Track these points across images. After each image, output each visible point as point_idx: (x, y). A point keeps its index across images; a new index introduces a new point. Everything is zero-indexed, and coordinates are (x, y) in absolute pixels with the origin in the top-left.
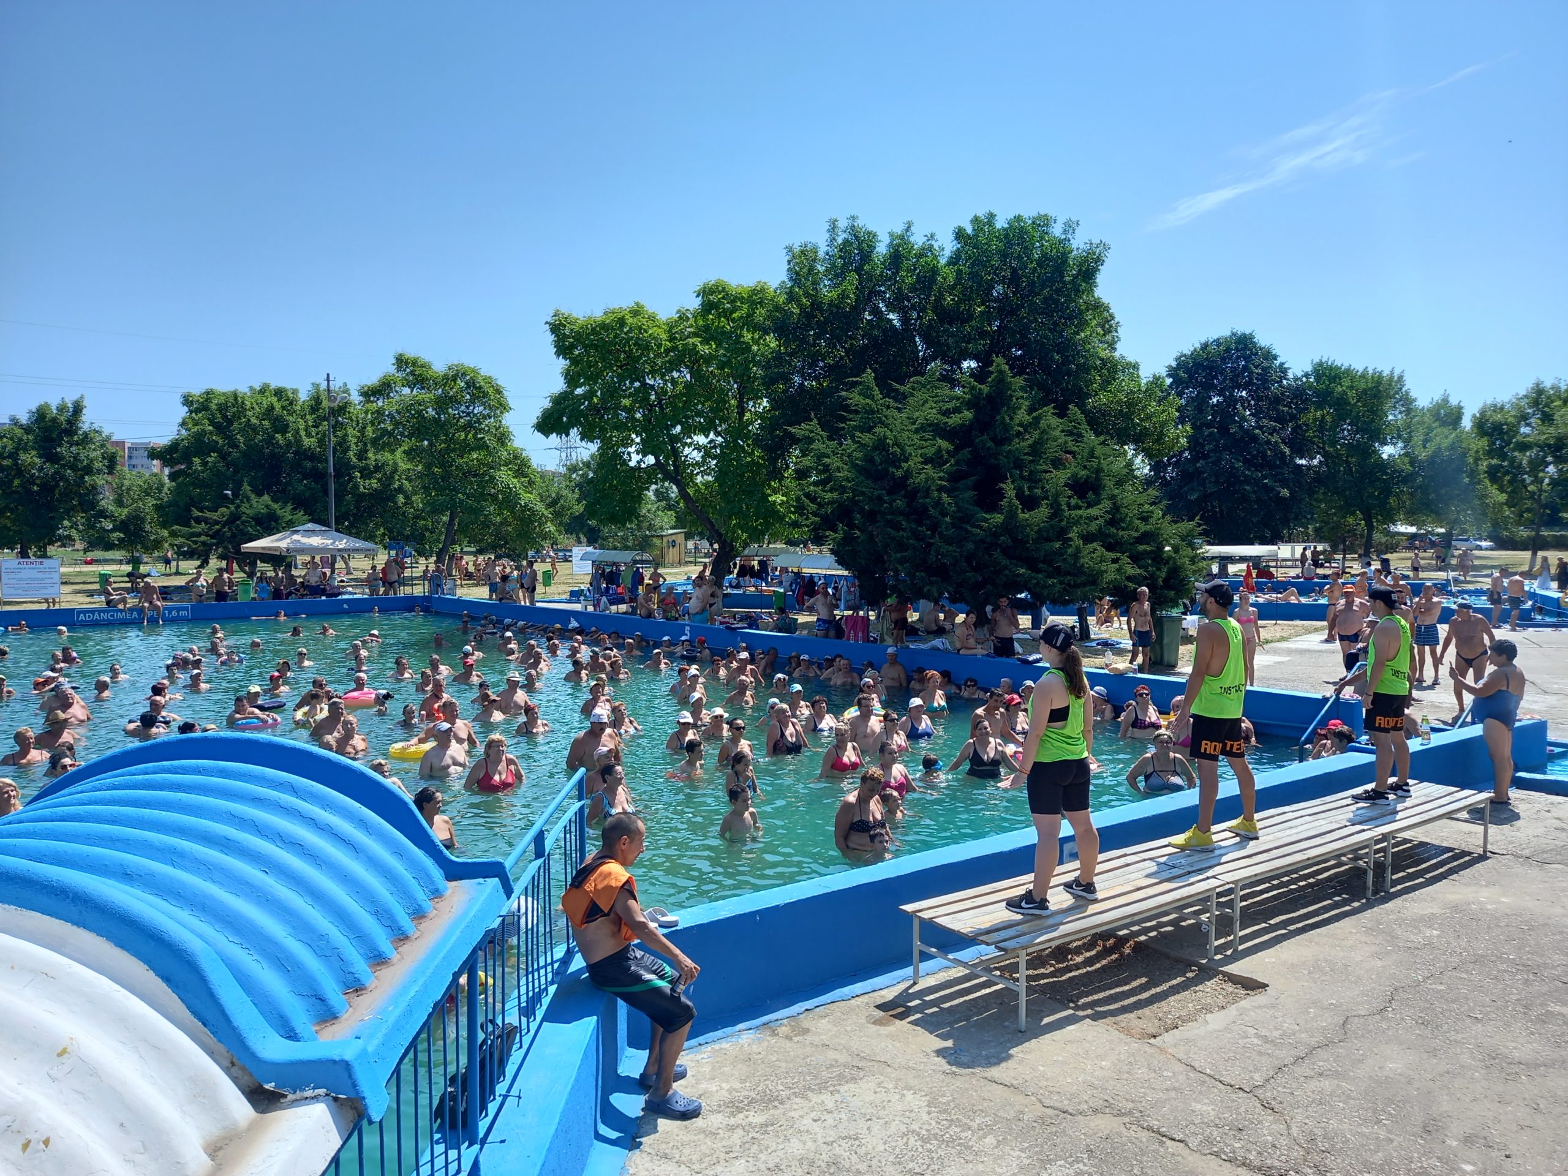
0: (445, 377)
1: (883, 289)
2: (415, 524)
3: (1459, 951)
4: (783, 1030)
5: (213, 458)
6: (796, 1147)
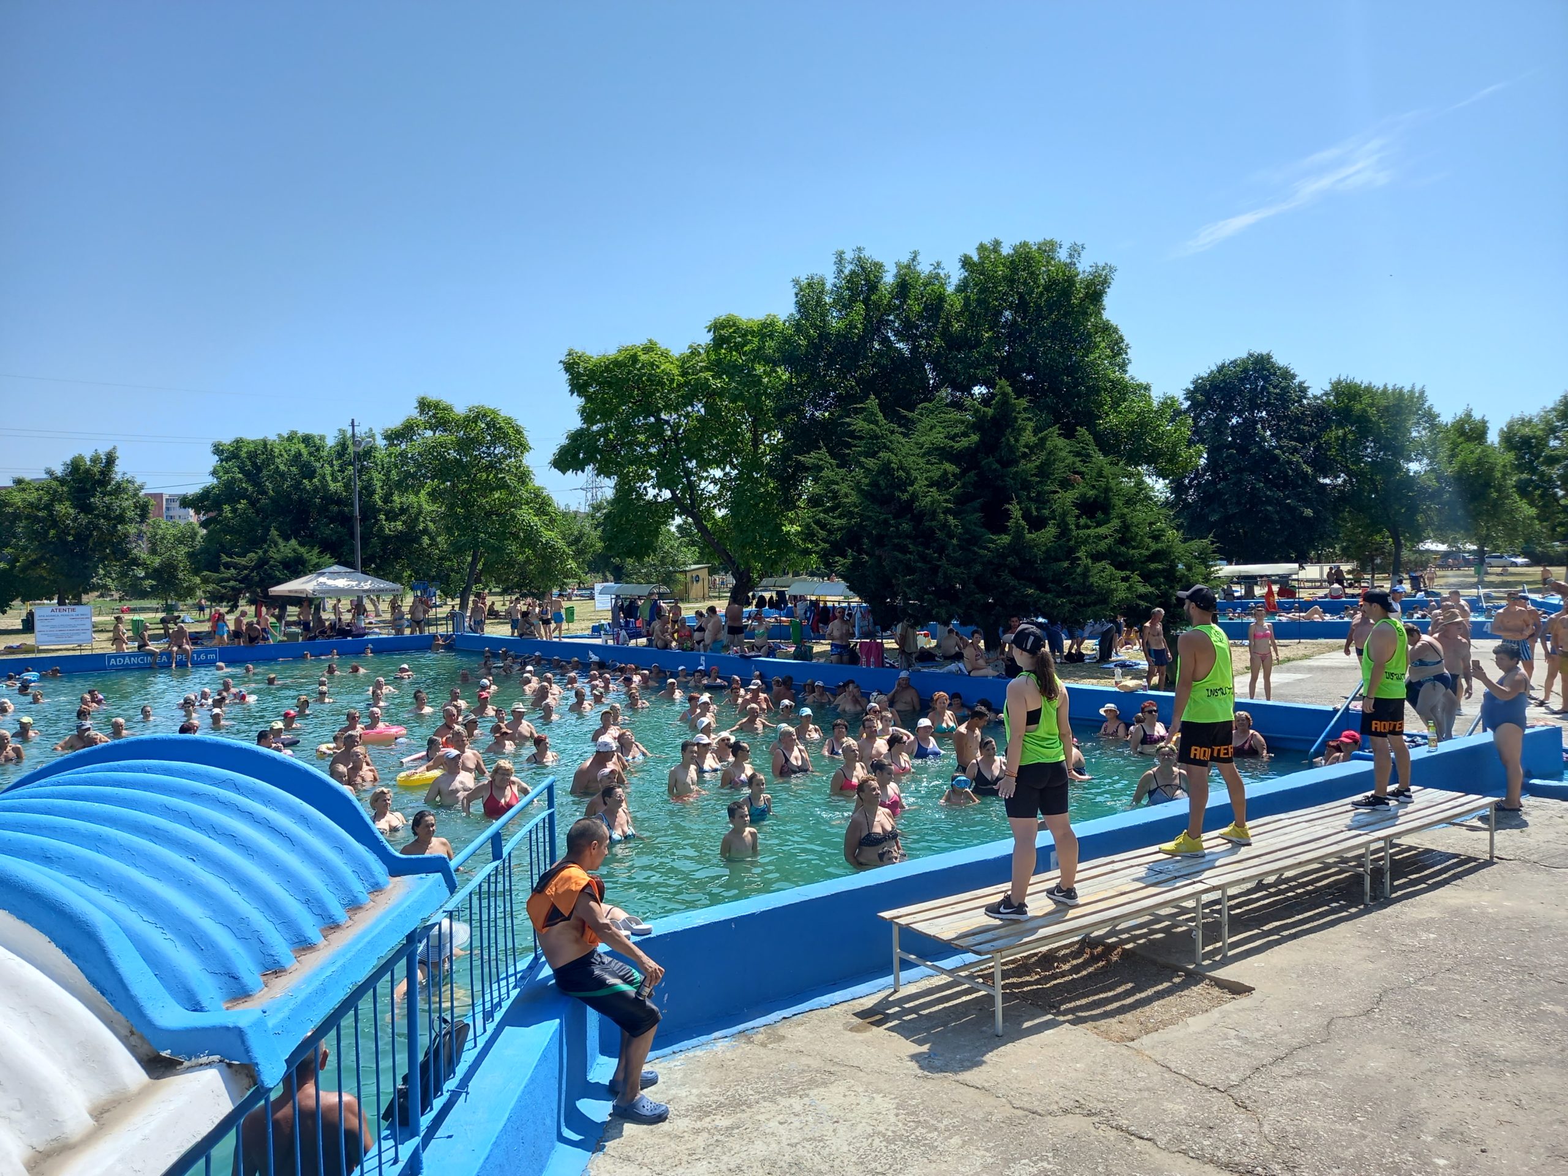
0: (467, 419)
1: (891, 317)
2: (440, 565)
3: (1454, 953)
4: (760, 1037)
5: (242, 505)
6: (760, 1148)
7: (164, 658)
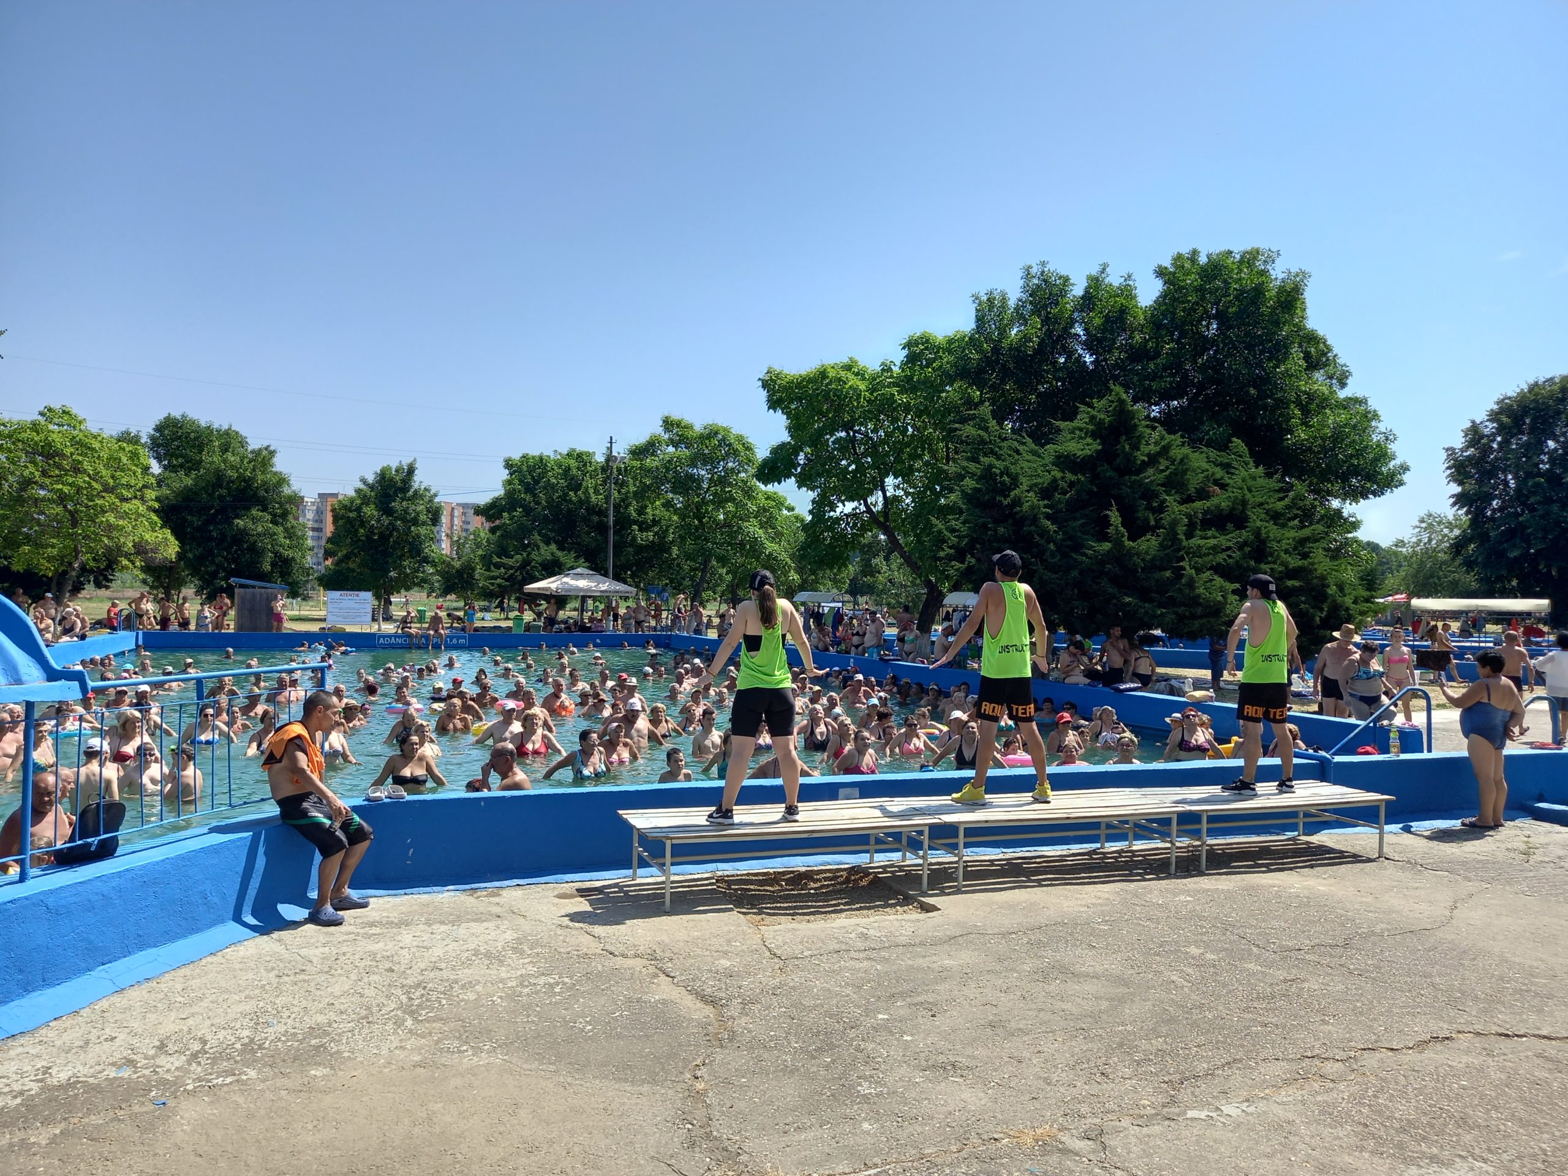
0: (702, 436)
1: (1077, 331)
4: (483, 894)
7: (423, 640)
